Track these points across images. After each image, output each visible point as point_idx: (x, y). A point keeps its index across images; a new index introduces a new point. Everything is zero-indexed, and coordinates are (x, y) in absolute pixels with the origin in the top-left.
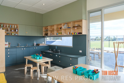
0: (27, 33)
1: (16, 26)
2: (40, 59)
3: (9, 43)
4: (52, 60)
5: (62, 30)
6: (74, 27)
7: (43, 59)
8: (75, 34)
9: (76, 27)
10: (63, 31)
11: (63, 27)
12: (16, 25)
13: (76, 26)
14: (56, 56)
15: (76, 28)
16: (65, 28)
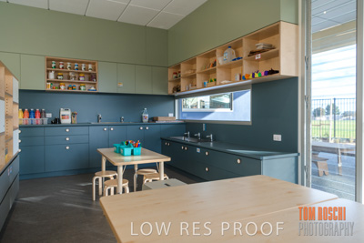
0: (121, 85)
1: (90, 66)
2: (132, 154)
3: (73, 115)
4: (169, 159)
5: (218, 70)
6: (253, 53)
7: (142, 154)
8: (257, 75)
9: (259, 52)
10: (219, 74)
11: (220, 61)
12: (94, 64)
13: (260, 48)
14: (198, 150)
15: (258, 57)
16: (225, 63)
